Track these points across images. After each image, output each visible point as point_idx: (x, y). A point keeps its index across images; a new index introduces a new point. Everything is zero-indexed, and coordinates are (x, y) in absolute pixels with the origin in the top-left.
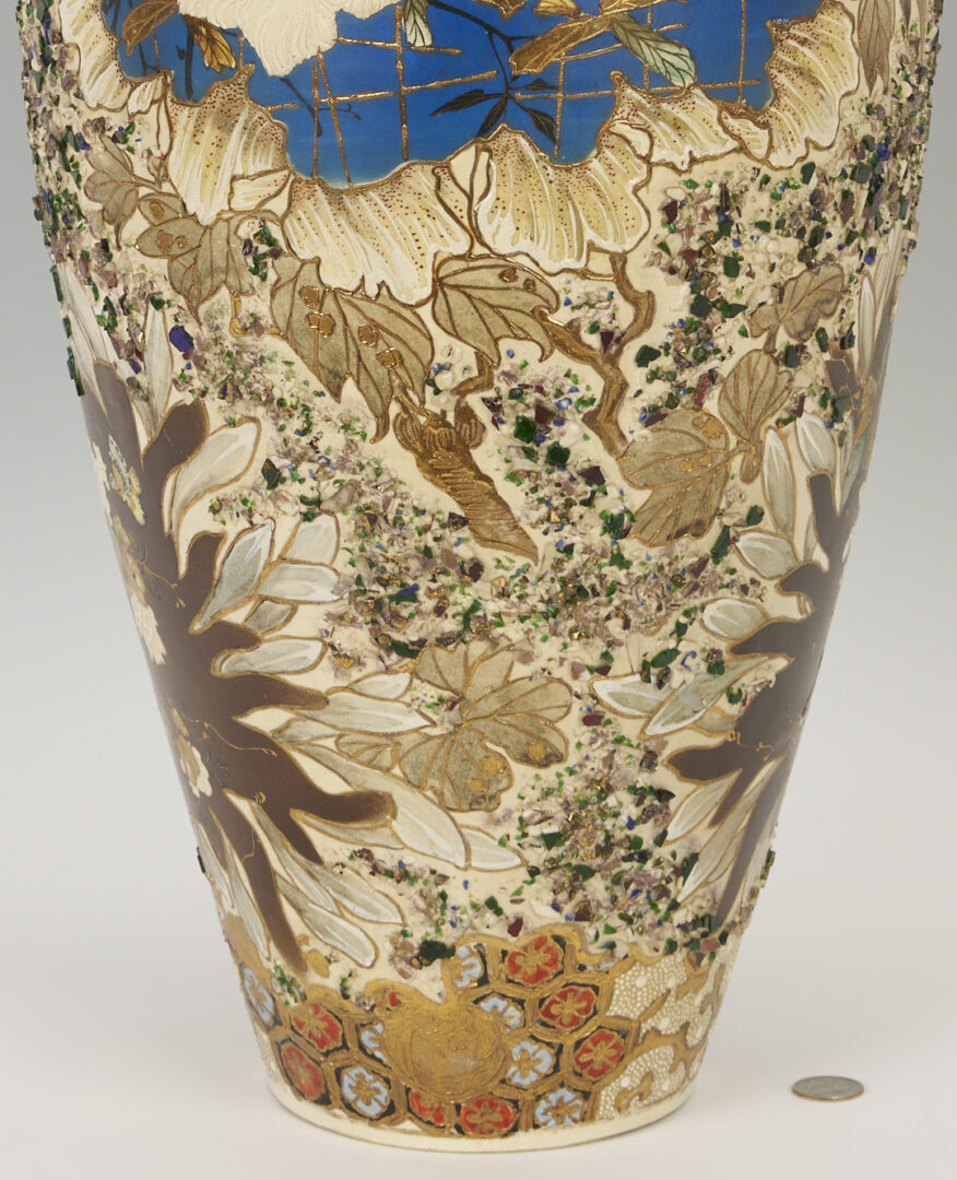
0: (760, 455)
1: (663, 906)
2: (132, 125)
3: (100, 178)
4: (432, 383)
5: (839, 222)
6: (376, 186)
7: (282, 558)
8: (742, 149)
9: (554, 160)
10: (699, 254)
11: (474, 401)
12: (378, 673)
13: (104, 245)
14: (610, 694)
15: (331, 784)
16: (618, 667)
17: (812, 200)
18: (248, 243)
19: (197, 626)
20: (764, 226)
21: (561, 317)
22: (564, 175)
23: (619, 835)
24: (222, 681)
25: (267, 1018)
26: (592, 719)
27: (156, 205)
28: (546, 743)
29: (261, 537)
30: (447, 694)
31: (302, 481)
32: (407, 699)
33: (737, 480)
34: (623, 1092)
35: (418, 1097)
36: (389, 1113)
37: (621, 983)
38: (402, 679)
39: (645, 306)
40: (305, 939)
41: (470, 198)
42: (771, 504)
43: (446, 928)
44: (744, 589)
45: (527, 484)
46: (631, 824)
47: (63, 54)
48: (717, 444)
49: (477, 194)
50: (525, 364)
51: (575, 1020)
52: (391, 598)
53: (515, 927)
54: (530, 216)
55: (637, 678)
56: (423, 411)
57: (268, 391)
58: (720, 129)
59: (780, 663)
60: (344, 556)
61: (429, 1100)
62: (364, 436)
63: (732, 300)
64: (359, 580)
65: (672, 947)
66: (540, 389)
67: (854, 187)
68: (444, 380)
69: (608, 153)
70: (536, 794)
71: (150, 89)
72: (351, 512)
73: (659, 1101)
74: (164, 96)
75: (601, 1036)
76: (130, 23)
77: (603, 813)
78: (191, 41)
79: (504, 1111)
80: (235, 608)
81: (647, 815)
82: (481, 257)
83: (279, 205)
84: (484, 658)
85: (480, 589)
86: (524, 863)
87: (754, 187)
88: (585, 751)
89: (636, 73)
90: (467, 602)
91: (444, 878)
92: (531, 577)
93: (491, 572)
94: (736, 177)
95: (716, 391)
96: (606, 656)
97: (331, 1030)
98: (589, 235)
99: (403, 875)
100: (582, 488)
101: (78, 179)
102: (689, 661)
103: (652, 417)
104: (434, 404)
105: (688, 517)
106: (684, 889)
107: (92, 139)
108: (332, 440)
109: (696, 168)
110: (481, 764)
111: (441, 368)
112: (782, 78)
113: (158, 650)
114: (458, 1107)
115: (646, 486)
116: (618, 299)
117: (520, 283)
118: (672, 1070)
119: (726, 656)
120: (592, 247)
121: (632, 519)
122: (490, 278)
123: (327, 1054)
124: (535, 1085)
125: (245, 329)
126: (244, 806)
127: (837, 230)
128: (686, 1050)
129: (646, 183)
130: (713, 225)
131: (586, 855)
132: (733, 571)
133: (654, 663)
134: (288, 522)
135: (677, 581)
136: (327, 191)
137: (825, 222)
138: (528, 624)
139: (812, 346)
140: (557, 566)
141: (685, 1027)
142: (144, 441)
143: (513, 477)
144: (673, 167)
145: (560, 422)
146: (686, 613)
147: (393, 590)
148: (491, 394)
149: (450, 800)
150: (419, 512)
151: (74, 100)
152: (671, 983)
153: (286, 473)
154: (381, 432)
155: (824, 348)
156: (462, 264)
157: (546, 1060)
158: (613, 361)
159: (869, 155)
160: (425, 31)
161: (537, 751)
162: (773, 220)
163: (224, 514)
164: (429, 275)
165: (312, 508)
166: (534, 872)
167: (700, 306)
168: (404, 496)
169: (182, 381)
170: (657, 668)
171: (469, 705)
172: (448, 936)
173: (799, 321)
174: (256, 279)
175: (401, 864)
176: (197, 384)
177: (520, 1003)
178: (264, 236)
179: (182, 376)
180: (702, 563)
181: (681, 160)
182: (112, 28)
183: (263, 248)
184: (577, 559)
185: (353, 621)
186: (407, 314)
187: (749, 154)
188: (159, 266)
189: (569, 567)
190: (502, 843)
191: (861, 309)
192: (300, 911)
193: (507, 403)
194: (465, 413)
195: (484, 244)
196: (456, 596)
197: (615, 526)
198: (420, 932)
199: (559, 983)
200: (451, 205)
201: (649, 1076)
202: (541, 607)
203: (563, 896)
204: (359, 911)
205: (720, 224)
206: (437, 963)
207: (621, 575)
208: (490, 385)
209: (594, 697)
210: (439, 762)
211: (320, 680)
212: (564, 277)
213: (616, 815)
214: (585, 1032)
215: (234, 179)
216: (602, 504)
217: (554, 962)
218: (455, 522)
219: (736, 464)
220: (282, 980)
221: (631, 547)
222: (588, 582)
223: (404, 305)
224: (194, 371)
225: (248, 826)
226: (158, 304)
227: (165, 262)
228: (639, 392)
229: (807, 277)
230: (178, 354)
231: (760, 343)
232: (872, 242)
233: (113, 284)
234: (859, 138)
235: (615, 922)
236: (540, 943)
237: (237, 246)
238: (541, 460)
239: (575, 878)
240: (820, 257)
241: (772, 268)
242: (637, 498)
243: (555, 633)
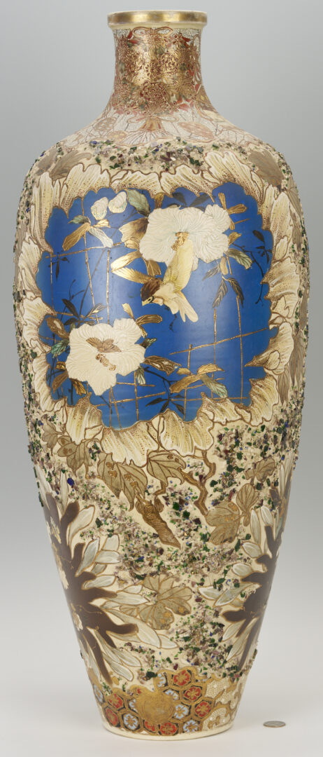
0: (249, 518)
1: (222, 661)
2: (55, 415)
3: (46, 434)
4: (147, 491)
5: (273, 445)
6: (129, 429)
7: (102, 550)
8: (242, 419)
9: (184, 420)
10: (229, 451)
11: (160, 497)
12: (131, 585)
13: (48, 455)
14: (204, 592)
15: (118, 622)
16: (206, 583)
17: (264, 437)
18: (90, 449)
19: (77, 574)
20: (249, 444)
21: (187, 470)
22: (187, 425)
23: (208, 638)
24: (85, 591)
25: (101, 700)
26: (198, 600)
27: (63, 441)
28: (184, 608)
29: (96, 543)
30: (153, 592)
31: (108, 524)
32: (141, 593)
33: (243, 525)
34: (211, 722)
35: (147, 723)
36: (138, 729)
37: (209, 686)
38: (139, 587)
39: (213, 468)
40: (112, 673)
41: (158, 432)
42: (253, 534)
43: (154, 667)
44: (245, 560)
45: (177, 524)
46: (211, 634)
47: (35, 396)
48: (236, 513)
49: (160, 431)
50: (176, 485)
51: (195, 698)
52: (136, 561)
53: (176, 667)
54: (177, 438)
55: (212, 587)
56: (144, 501)
57: (97, 496)
58: (234, 411)
59: (257, 586)
60: (121, 548)
61: (150, 724)
62: (126, 509)
63: (240, 467)
64: (126, 556)
65: (225, 675)
66: (180, 493)
67: (278, 435)
68: (151, 490)
69: (200, 418)
70: (181, 624)
71: (61, 403)
72: (123, 534)
73: (222, 726)
74: (65, 405)
75: (203, 703)
76: (54, 384)
77: (202, 631)
78: (72, 386)
79: (174, 727)
80: (88, 567)
81: (216, 632)
82: (162, 451)
83: (100, 437)
84: (164, 580)
85: (163, 557)
86: (178, 646)
87: (246, 431)
88: (196, 610)
89: (209, 394)
90: (159, 562)
91: (153, 651)
92: (179, 554)
93: (166, 552)
94: (240, 428)
95: (235, 496)
96: (202, 579)
97: (120, 702)
98: (195, 444)
99: (141, 650)
100: (194, 525)
101: (40, 435)
102: (228, 583)
103: (215, 503)
104: (148, 498)
105: (227, 536)
106: (229, 657)
107: (44, 421)
108: (117, 511)
109: (228, 424)
110: (164, 614)
111: (150, 487)
112: (254, 397)
113: (66, 584)
114: (159, 726)
115: (214, 525)
116: (204, 465)
117: (174, 459)
118: (226, 716)
119: (240, 582)
120: (196, 448)
121: (210, 536)
122: (164, 458)
123: (119, 710)
124: (183, 719)
125: (90, 477)
126: (92, 631)
127: (272, 447)
128: (231, 711)
129: (212, 428)
130: (233, 442)
131: (197, 644)
132: (241, 554)
133: (218, 582)
134: (103, 538)
135: (224, 556)
136: (114, 432)
137: (269, 445)
138: (178, 569)
139: (265, 484)
140: (187, 550)
141: (230, 702)
142: (60, 516)
143: (173, 521)
144: (221, 424)
145: (187, 504)
146: (227, 567)
147: (136, 558)
148: (165, 495)
149: (155, 626)
150: (144, 533)
151: (38, 410)
152: (225, 687)
153: (103, 522)
154: (132, 508)
155: (269, 485)
156: (155, 454)
157: (186, 710)
158: (203, 485)
159: (282, 425)
160: (143, 379)
161: (182, 610)
162: (252, 442)
163: (85, 537)
164: (145, 457)
165: (111, 533)
166: (181, 649)
167: (230, 468)
168: (139, 528)
169: (71, 495)
170: (218, 584)
171: (160, 595)
172: (155, 670)
173: (261, 475)
174: (93, 461)
175: (140, 647)
176: (76, 496)
177: (178, 692)
178: (95, 447)
179: (71, 494)
180: (232, 551)
181: (223, 421)
182: (49, 385)
183: (95, 451)
184: (193, 548)
185: (124, 569)
186: (139, 470)
187: (244, 421)
188: (64, 459)
189: (190, 551)
190: (171, 640)
191: (280, 474)
192: (110, 664)
193: (170, 498)
194: (157, 501)
195: (162, 447)
196: (155, 560)
197: (205, 538)
198: (146, 669)
199: (189, 685)
200: (152, 435)
201: (218, 717)
202: (182, 563)
203: (190, 657)
204: (127, 662)
205: (236, 442)
206: (152, 679)
207: (206, 554)
208: (165, 492)
209: (199, 593)
210: (151, 614)
211: (114, 588)
212: (187, 458)
213: (206, 631)
214: (198, 702)
215: (86, 429)
216: (200, 530)
217: (188, 679)
218: (155, 536)
219: (242, 520)
220: (105, 687)
221: (209, 545)
222: (197, 555)
223: (138, 467)
224: (75, 492)
225: (94, 638)
226: (64, 471)
227: (65, 458)
228: (211, 495)
229: (263, 462)
230: (70, 487)
231: (249, 481)
232: (284, 453)
233: (50, 467)
234: (279, 419)
235: (207, 666)
236: (183, 672)
237: (87, 450)
238: (181, 516)
239: (194, 651)
240: (267, 455)
241: (252, 457)
242: (211, 529)
243: (186, 572)
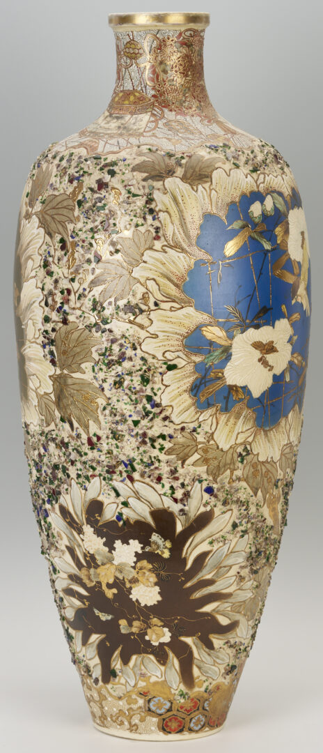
2: (199, 425)
3: (176, 447)
4: (276, 486)
6: (275, 427)
7: (231, 552)
12: (247, 582)
13: (176, 468)
15: (225, 622)
18: (239, 453)
19: (189, 585)
24: (194, 600)
27: (205, 449)
29: (226, 547)
31: (242, 526)
32: (251, 588)
36: (203, 728)
38: (252, 582)
40: (198, 677)
41: (290, 426)
47: (163, 410)
56: (272, 495)
60: (249, 547)
64: (250, 553)
71: (210, 412)
72: (254, 532)
74: (216, 414)
76: (204, 392)
78: (229, 393)
80: (209, 573)
82: (288, 444)
83: (250, 439)
97: (195, 705)
101: (161, 450)
104: (275, 492)
111: (278, 480)
113: (154, 600)
114: (218, 718)
123: (189, 715)
125: (234, 481)
126: (189, 640)
134: (236, 540)
136: (264, 431)
142: (180, 529)
147: (257, 554)
153: (238, 524)
154: (264, 504)
160: (289, 377)
163: (214, 543)
164: (281, 452)
165: (244, 533)
169: (206, 504)
172: (236, 662)
174: (240, 464)
176: (213, 503)
178: (245, 449)
182: (194, 396)
183: (245, 454)
185: (246, 566)
186: (275, 466)
188: (203, 469)
192: (200, 668)
198: (232, 663)
200: (287, 429)
211: (232, 588)
215: (238, 434)
218: (272, 527)
220: (182, 695)
223: (275, 463)
224: (212, 500)
226: (201, 481)
227: (205, 467)
230: (207, 495)
233: (177, 480)
237: (235, 456)
